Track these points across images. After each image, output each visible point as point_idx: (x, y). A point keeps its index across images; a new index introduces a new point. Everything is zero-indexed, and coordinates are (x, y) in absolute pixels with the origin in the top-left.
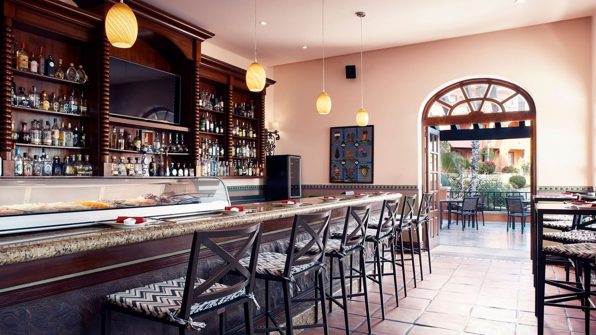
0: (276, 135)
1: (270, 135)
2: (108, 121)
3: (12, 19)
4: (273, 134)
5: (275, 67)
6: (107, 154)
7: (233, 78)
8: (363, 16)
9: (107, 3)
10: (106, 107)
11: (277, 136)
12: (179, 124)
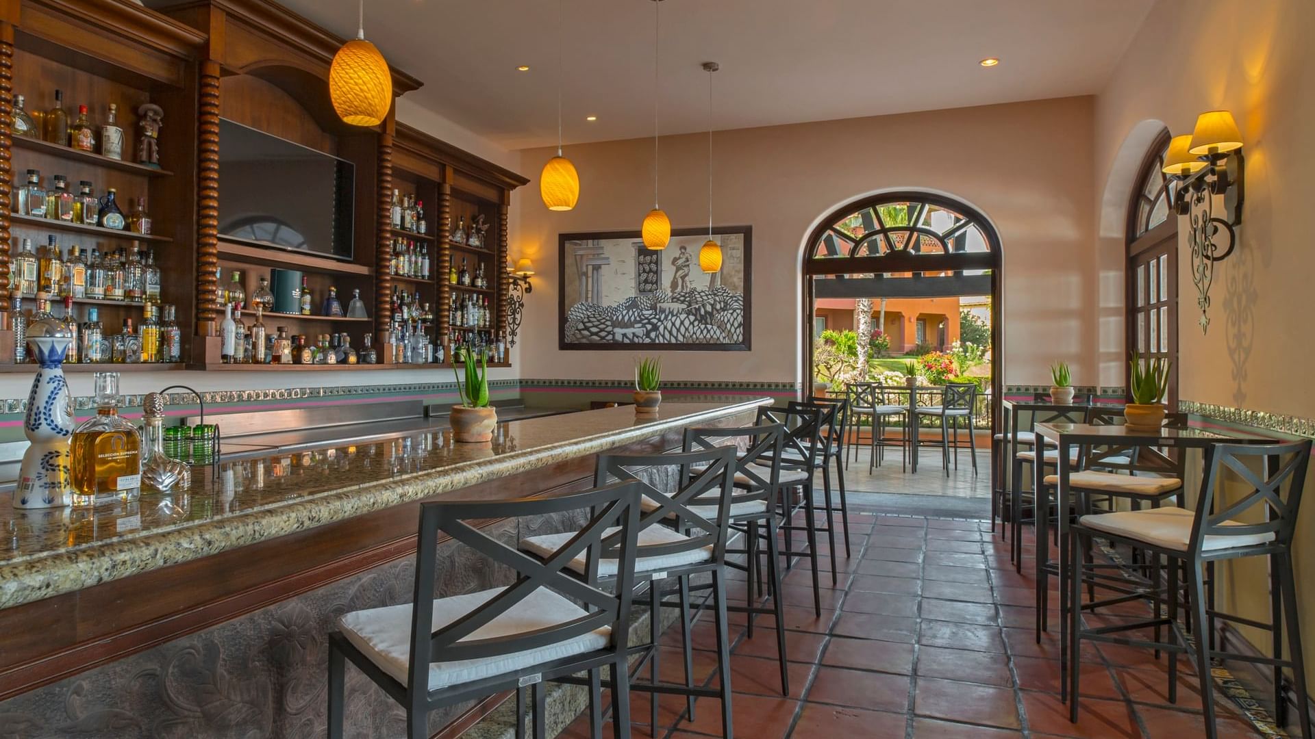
0: (526, 283)
1: (515, 283)
2: (215, 251)
3: (14, 26)
4: (520, 282)
5: (523, 151)
6: (212, 319)
7: (452, 171)
8: (713, 70)
9: (215, 6)
10: (211, 222)
11: (527, 286)
12: (352, 259)
